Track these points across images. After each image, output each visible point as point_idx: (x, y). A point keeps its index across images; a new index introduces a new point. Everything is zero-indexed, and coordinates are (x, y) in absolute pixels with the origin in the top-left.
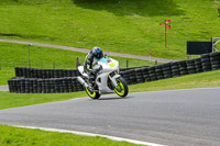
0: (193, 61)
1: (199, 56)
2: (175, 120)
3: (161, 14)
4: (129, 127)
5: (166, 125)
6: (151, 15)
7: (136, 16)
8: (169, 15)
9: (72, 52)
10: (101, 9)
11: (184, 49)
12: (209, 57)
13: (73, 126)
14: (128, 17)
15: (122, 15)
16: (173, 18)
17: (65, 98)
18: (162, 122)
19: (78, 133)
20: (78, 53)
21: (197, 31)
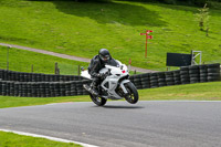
0: (172, 73)
1: (179, 68)
2: (151, 131)
3: (144, 24)
4: (103, 135)
5: (140, 136)
6: (134, 24)
7: (118, 24)
8: (150, 25)
9: (51, 57)
10: (82, 15)
11: (164, 60)
12: (188, 69)
13: (47, 132)
14: (111, 25)
15: (104, 22)
16: (154, 29)
17: (40, 103)
18: (137, 132)
19: (51, 138)
20: (58, 59)
21: (178, 43)
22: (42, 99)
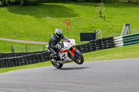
0: (84, 45)
1: (88, 42)
3: (64, 16)
5: (66, 86)
6: (58, 16)
7: (48, 18)
8: (69, 17)
10: (26, 14)
11: (79, 38)
12: (94, 42)
15: (40, 17)
16: (71, 19)
17: (4, 71)
18: (64, 84)
21: (87, 26)
22: (5, 69)
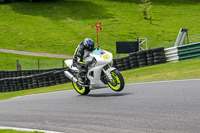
0: (122, 60)
1: (128, 55)
3: (93, 18)
4: (64, 121)
5: (97, 119)
6: (84, 18)
7: (70, 20)
8: (100, 18)
9: (12, 55)
10: (38, 15)
11: (115, 49)
12: (136, 55)
13: (13, 123)
14: (64, 21)
15: (57, 19)
16: (103, 21)
17: (6, 97)
18: (95, 116)
19: (18, 129)
20: (18, 56)
21: (125, 32)
22: (7, 93)
